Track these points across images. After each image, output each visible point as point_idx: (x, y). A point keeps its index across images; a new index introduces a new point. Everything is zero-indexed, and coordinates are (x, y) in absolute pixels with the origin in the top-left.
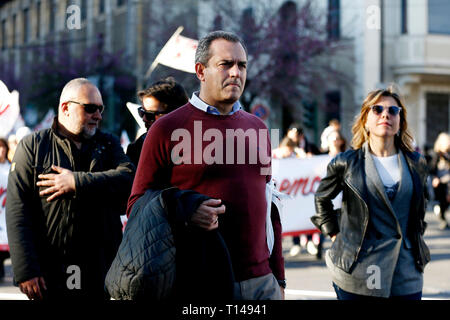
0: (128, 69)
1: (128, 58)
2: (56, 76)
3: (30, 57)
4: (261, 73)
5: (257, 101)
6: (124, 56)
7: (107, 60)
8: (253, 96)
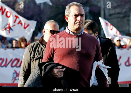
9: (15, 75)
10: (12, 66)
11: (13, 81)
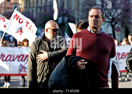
0: (72, 14)
1: (72, 11)
2: (48, 17)
3: (39, 10)
4: (118, 15)
5: (117, 25)
6: (71, 10)
7: (65, 11)
8: (116, 23)
9: (21, 67)
10: (18, 61)
11: (19, 72)
